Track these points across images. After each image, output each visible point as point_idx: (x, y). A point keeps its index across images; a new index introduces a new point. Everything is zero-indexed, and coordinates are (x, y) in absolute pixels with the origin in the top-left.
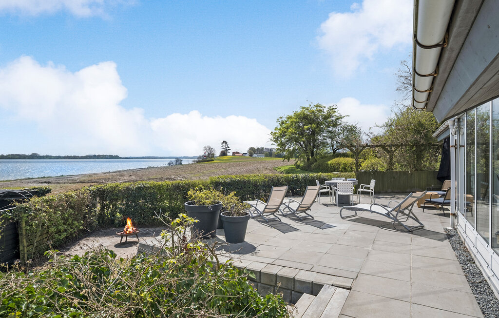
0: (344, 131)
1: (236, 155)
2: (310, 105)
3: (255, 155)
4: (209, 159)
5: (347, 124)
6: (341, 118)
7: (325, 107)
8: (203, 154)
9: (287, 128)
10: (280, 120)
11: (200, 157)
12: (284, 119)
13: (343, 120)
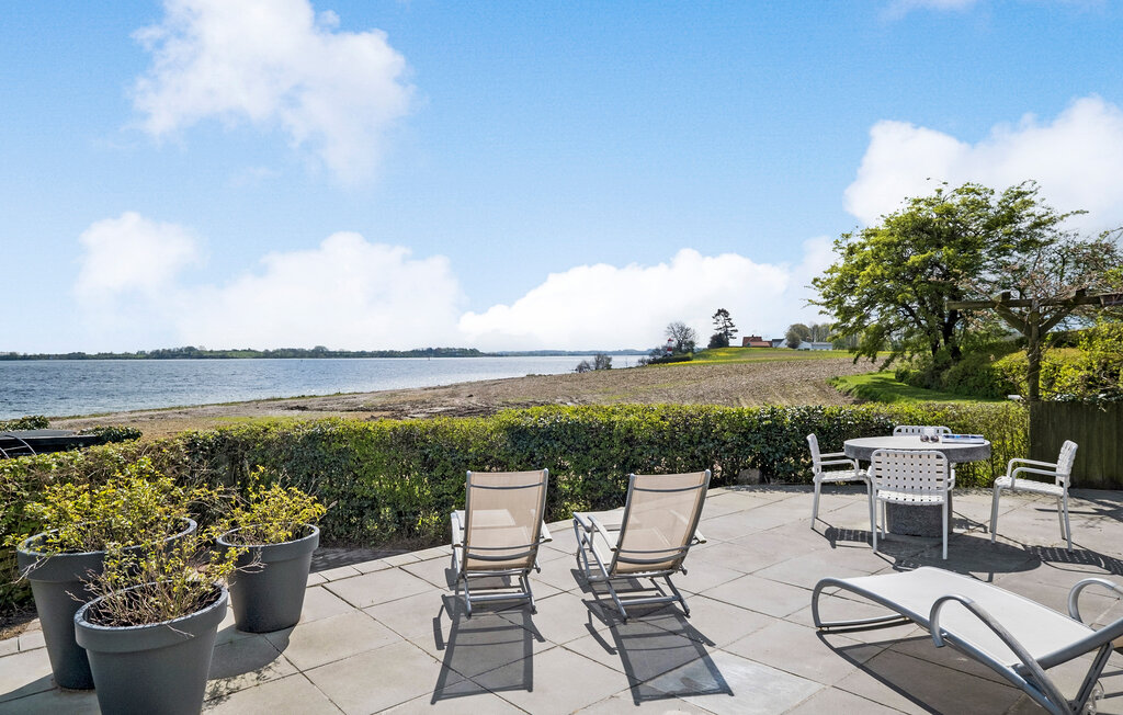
0: (1064, 262)
1: (752, 344)
2: (940, 191)
3: (804, 345)
4: (680, 355)
5: (1078, 240)
6: (1053, 221)
7: (992, 192)
8: (665, 343)
9: (863, 265)
10: (844, 244)
11: (657, 351)
12: (856, 240)
13: (1059, 227)
